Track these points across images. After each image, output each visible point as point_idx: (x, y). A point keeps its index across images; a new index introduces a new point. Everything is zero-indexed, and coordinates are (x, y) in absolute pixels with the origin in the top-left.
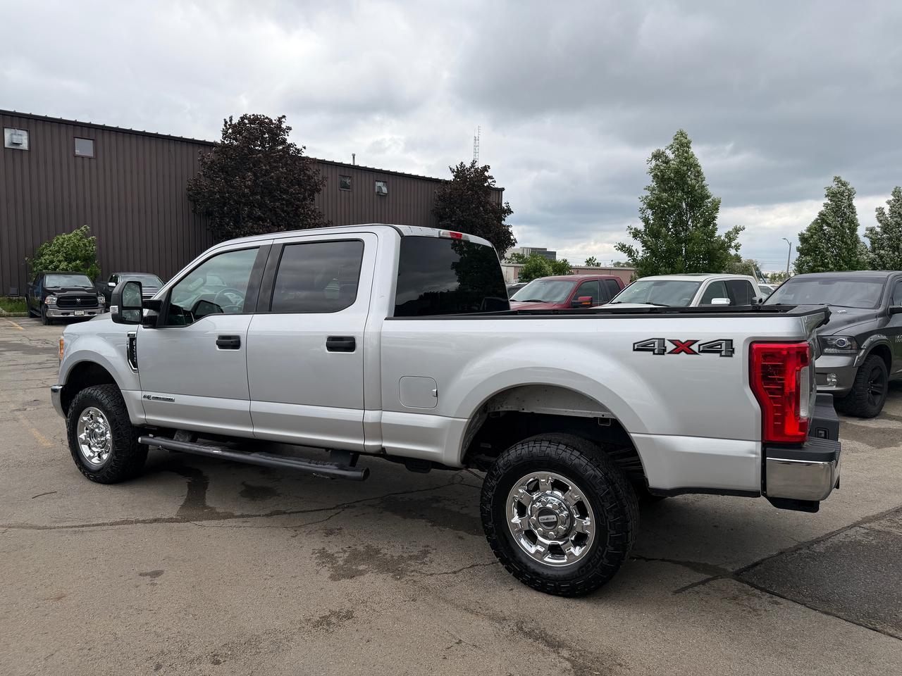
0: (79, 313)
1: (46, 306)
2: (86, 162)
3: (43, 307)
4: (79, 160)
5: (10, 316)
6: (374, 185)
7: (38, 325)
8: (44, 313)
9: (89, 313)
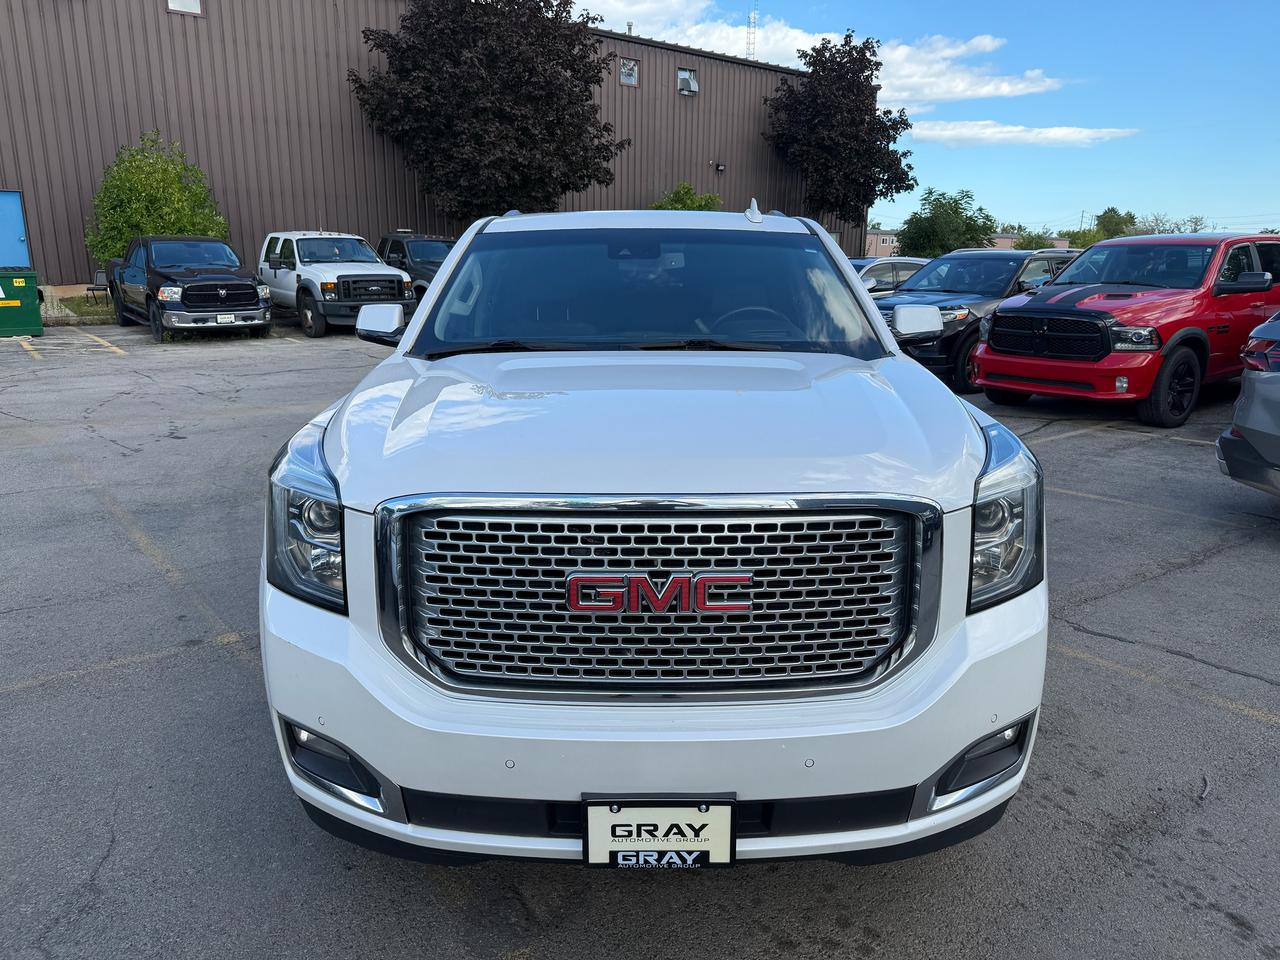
0: (226, 319)
1: (164, 306)
2: (190, 22)
3: (153, 308)
4: (177, 20)
5: (85, 324)
6: (676, 76)
7: (148, 343)
8: (157, 318)
9: (245, 319)
